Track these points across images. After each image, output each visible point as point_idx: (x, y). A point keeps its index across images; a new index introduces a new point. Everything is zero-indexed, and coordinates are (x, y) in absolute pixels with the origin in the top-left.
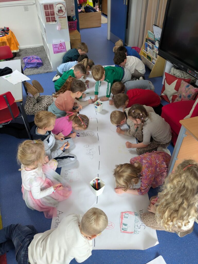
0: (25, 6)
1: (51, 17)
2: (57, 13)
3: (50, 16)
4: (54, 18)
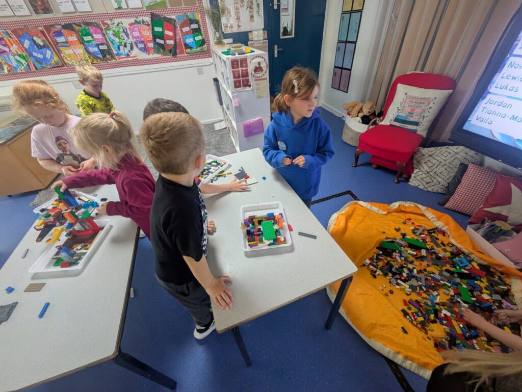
0: (198, 68)
1: (243, 81)
2: (253, 72)
3: (241, 79)
4: (248, 81)
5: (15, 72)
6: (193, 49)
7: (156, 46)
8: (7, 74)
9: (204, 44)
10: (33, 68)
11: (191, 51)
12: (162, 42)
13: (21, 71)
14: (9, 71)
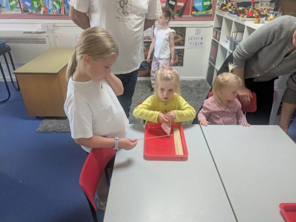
0: (197, 28)
5: (48, 13)
6: (198, 12)
7: (168, 6)
8: (42, 14)
9: (210, 9)
10: (62, 13)
11: (196, 13)
12: (173, 3)
13: (53, 14)
14: (44, 12)
